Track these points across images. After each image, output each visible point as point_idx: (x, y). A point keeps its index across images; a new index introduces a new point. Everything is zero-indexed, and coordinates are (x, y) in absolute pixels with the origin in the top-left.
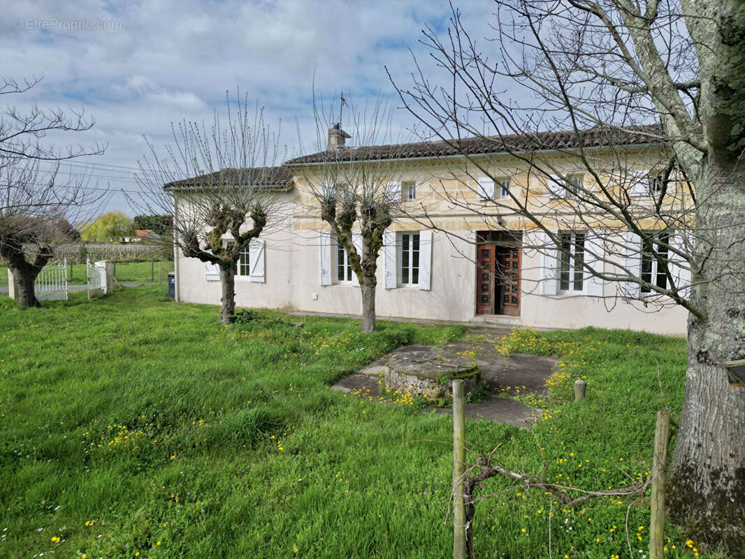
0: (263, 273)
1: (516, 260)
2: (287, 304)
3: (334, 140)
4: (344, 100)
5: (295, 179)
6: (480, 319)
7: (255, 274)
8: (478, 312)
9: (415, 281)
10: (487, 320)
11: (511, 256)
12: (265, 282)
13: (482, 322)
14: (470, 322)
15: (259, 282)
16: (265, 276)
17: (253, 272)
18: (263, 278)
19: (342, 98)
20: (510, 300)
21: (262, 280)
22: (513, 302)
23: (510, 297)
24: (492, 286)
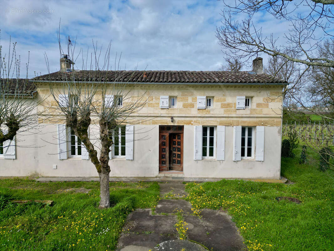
0: (14, 153)
1: (179, 140)
2: (34, 172)
3: (64, 66)
4: (70, 41)
5: (38, 90)
6: (162, 175)
7: (7, 153)
8: (161, 170)
9: (123, 153)
10: (166, 176)
11: (177, 138)
12: (16, 158)
13: (163, 177)
14: (156, 177)
15: (11, 159)
16: (16, 155)
17: (6, 153)
18: (15, 156)
19: (69, 40)
20: (176, 162)
21: (14, 157)
22: (178, 163)
23: (176, 160)
24: (167, 155)
